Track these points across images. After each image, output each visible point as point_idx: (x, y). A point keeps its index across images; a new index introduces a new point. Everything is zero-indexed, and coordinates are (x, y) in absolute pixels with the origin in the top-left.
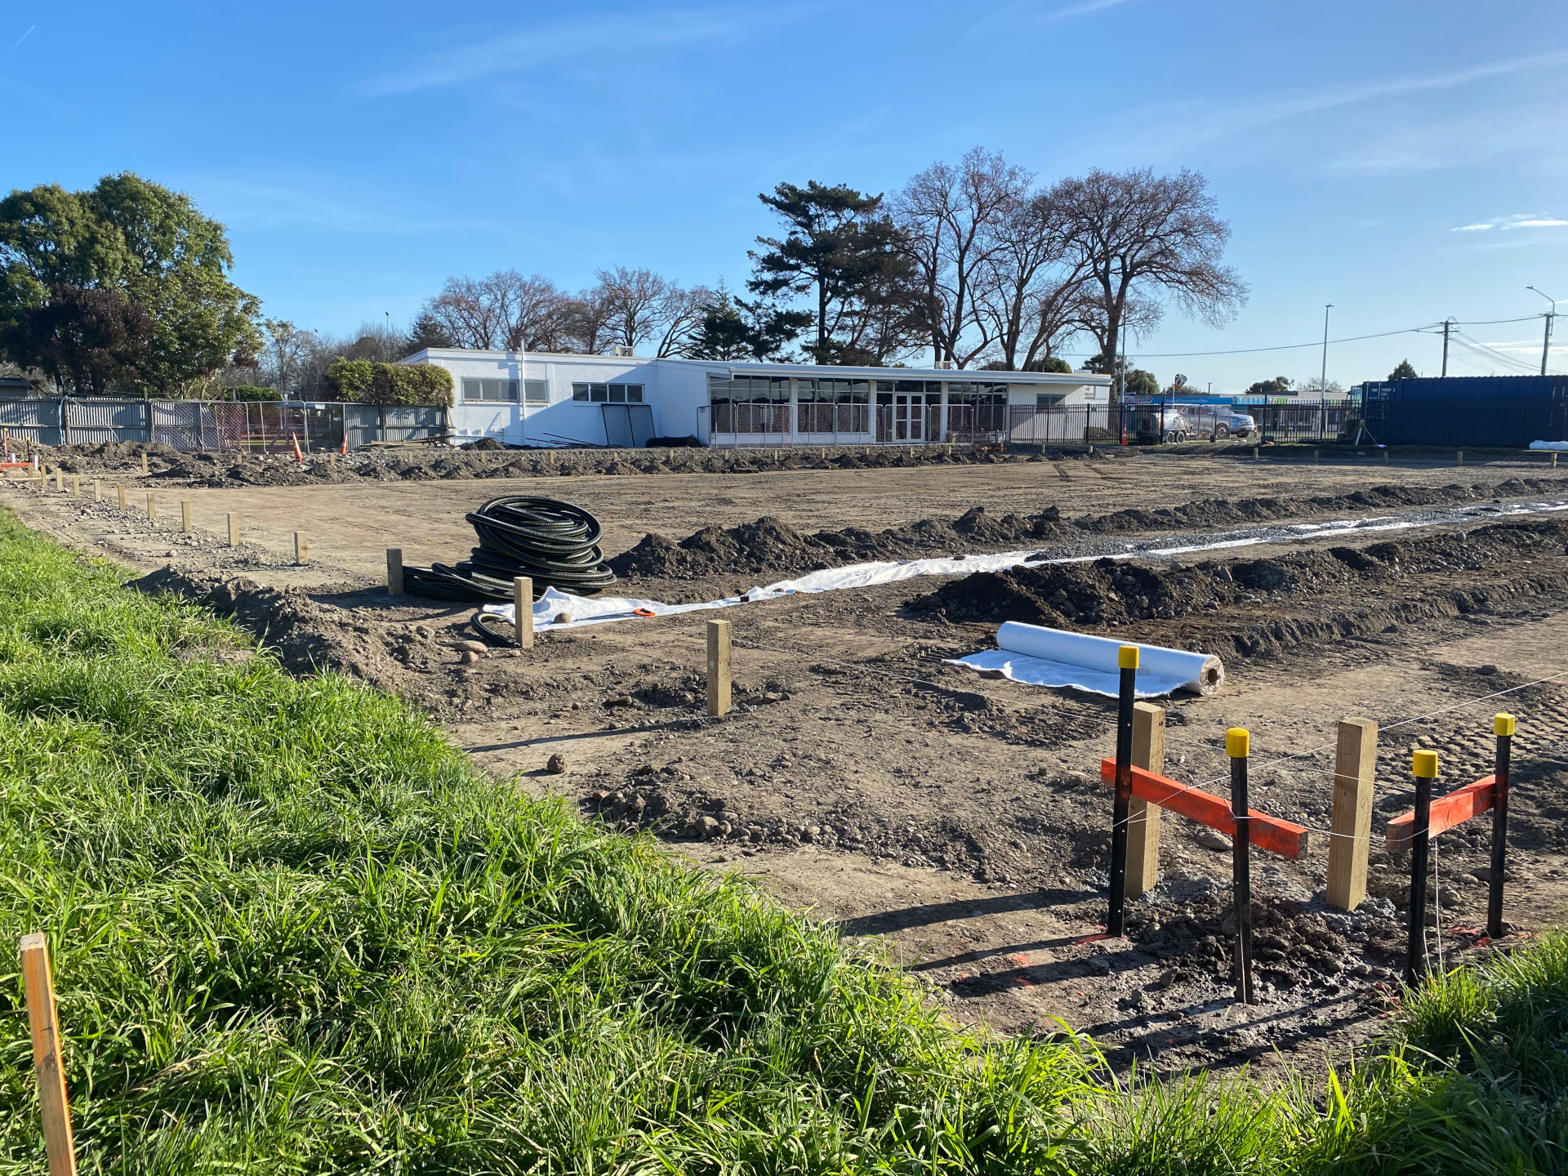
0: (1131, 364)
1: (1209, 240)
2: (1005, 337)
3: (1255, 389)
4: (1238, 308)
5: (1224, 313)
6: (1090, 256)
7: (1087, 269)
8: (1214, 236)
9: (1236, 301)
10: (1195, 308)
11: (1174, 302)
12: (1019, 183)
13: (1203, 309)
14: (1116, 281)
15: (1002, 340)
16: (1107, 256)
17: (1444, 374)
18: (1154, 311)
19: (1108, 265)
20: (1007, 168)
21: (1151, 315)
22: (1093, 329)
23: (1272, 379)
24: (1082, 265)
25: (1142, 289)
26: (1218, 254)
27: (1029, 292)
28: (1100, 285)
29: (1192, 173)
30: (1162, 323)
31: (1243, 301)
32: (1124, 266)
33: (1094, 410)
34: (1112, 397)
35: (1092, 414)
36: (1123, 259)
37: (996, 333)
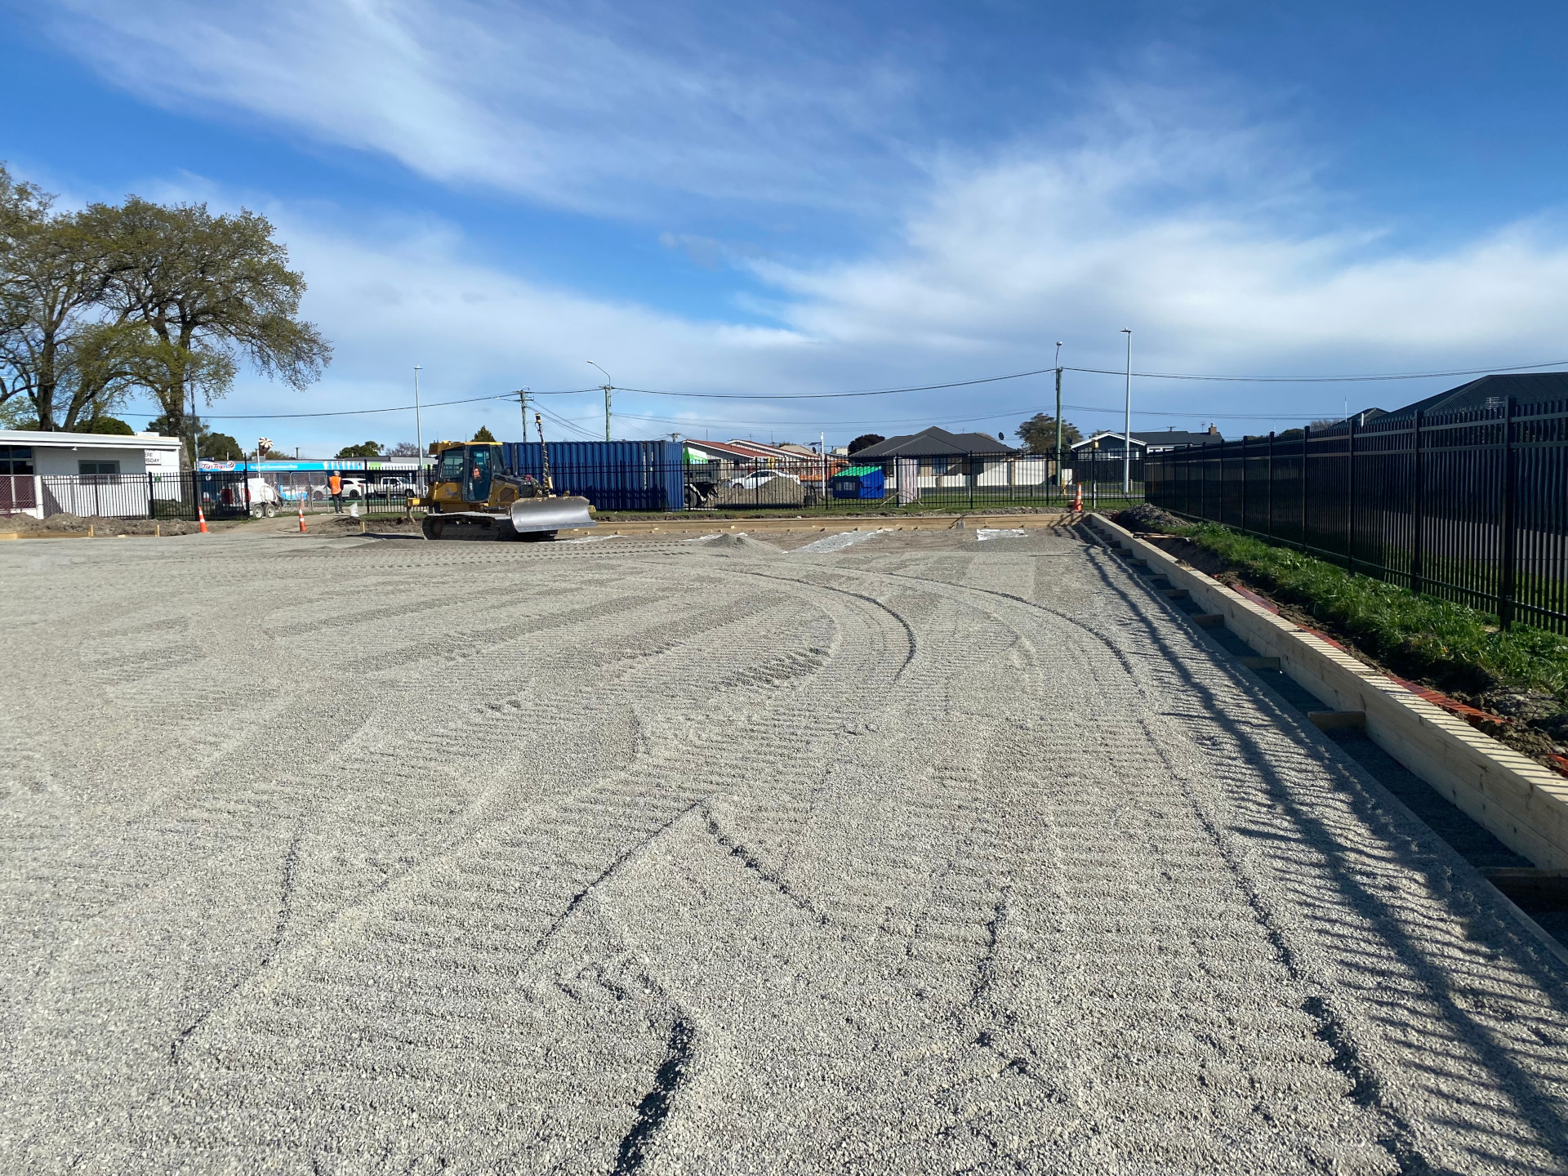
0: (207, 427)
1: (283, 292)
2: (35, 390)
3: (346, 454)
4: (321, 368)
5: (306, 373)
6: (139, 300)
7: (137, 315)
8: (288, 288)
9: (319, 360)
10: (273, 365)
11: (248, 358)
12: (33, 205)
13: (282, 367)
14: (175, 331)
15: (31, 394)
16: (162, 302)
17: (525, 439)
18: (226, 366)
19: (162, 312)
20: (14, 184)
21: (222, 372)
22: (151, 384)
23: (362, 444)
24: (127, 311)
25: (207, 340)
26: (293, 307)
27: (63, 337)
28: (153, 332)
29: (255, 216)
30: (237, 380)
31: (326, 360)
32: (183, 316)
33: (158, 479)
34: (182, 464)
35: (156, 486)
36: (181, 304)
37: (20, 384)
